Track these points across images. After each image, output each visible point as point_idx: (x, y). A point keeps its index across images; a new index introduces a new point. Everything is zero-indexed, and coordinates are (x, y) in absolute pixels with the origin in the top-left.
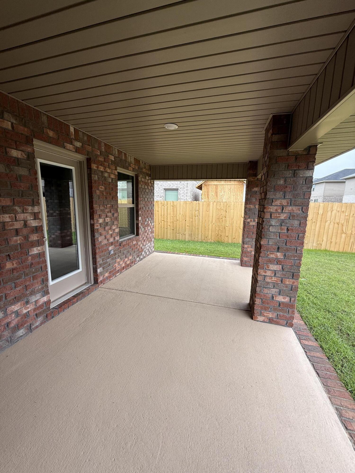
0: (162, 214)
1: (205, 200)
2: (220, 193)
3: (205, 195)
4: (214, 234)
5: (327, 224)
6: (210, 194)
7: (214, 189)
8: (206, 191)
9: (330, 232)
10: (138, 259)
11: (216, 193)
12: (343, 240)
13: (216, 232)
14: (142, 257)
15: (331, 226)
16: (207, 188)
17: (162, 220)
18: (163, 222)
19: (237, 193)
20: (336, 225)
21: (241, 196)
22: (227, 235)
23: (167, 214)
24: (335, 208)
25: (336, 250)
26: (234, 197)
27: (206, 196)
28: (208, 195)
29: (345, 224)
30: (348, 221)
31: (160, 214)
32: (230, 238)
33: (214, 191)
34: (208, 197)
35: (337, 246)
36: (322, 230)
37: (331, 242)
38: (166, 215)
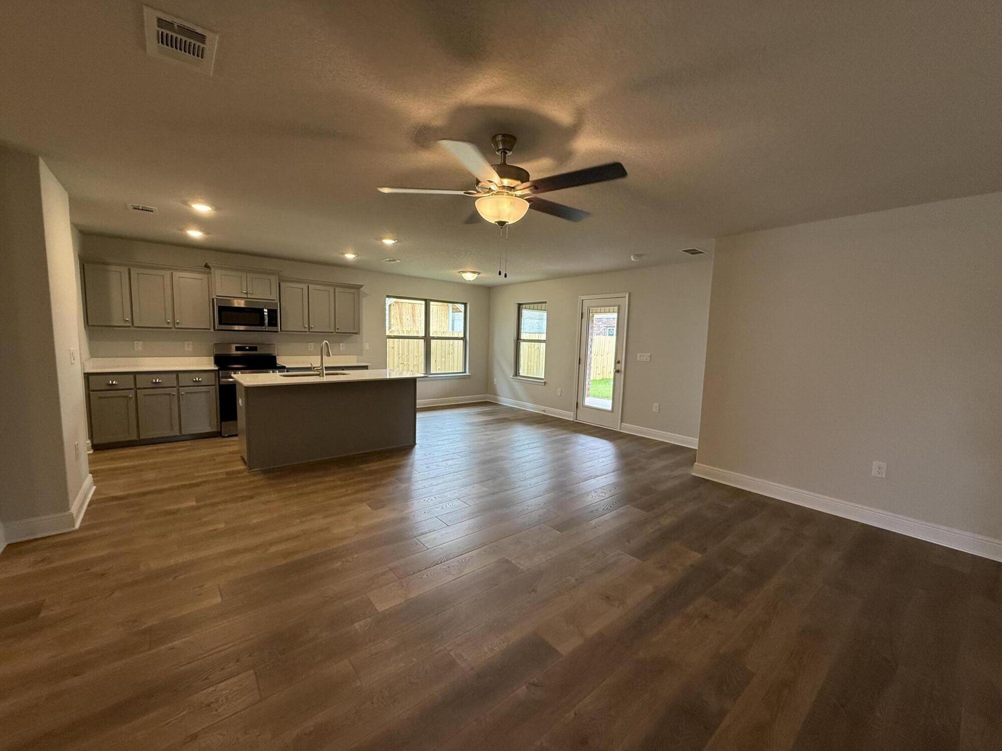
0: (401, 352)
1: (396, 327)
2: (418, 317)
3: (396, 319)
6: (404, 317)
7: (410, 311)
8: (398, 313)
11: (413, 316)
16: (399, 308)
17: (400, 362)
18: (400, 365)
19: (441, 318)
21: (446, 323)
23: (409, 353)
26: (438, 323)
27: (399, 321)
28: (401, 319)
31: (396, 353)
33: (410, 313)
34: (401, 323)
38: (406, 354)
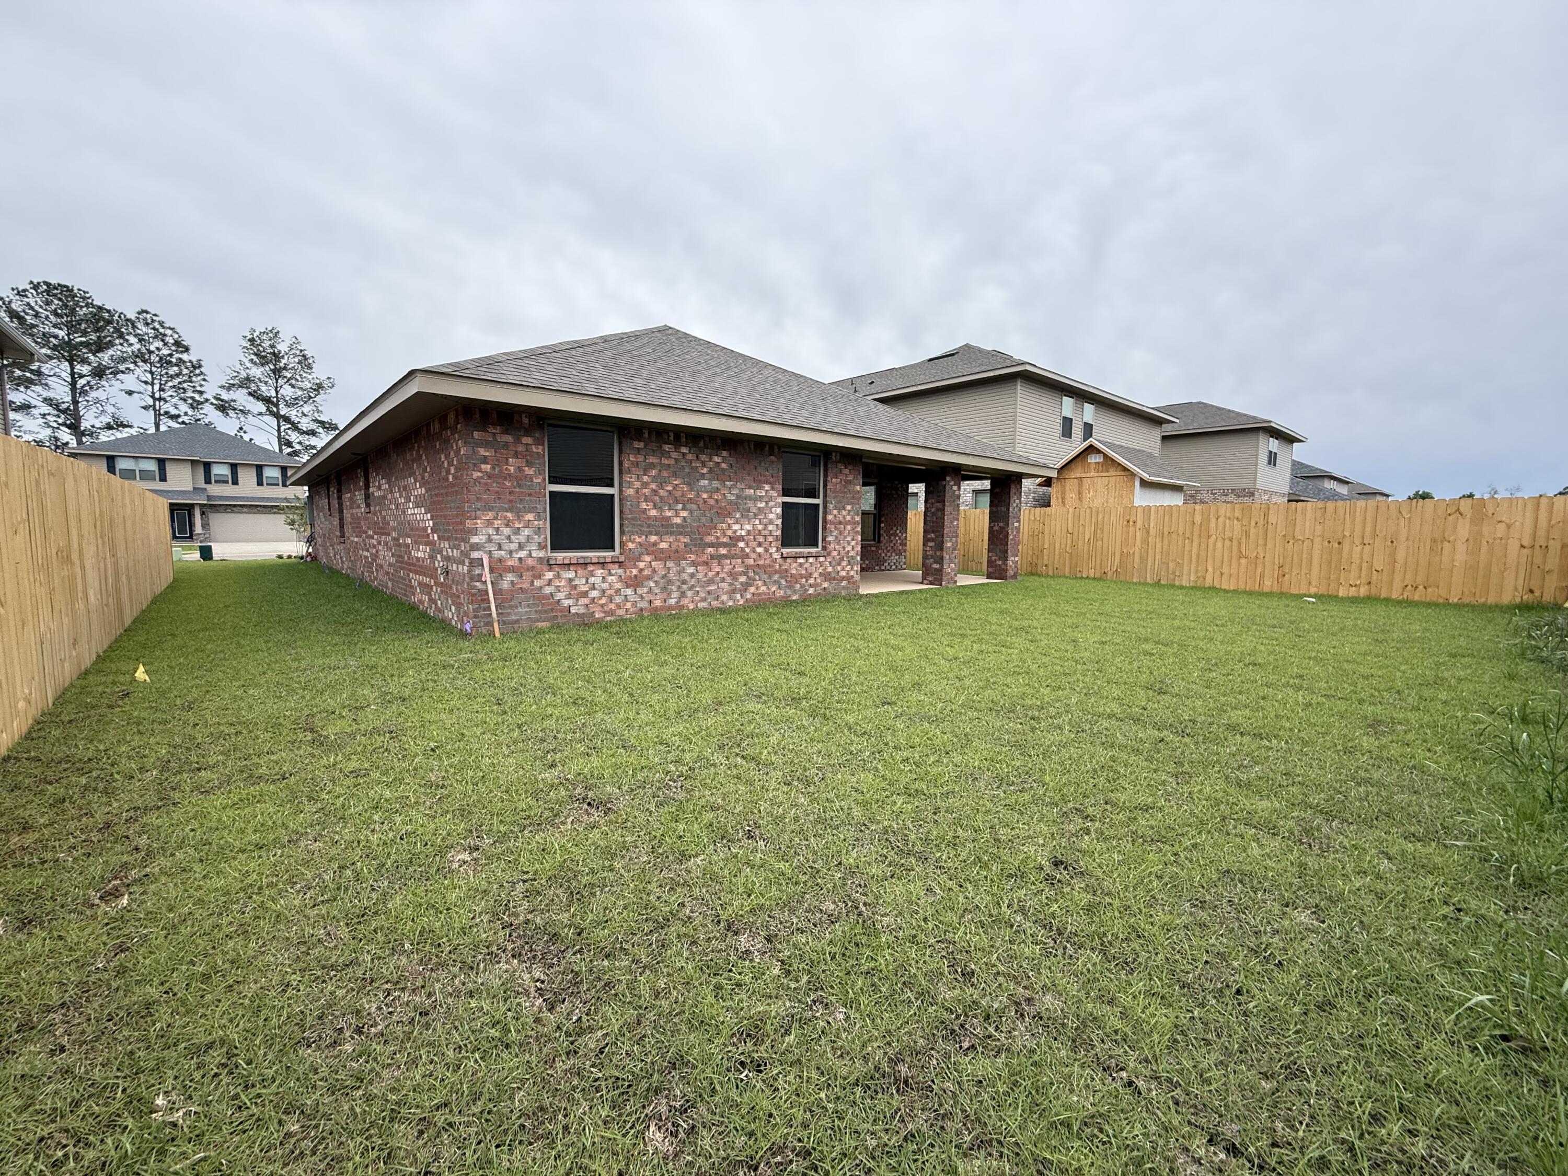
2: (1086, 494)
4: (1024, 561)
5: (1211, 541)
6: (1067, 496)
7: (1075, 487)
8: (1060, 490)
9: (1218, 554)
10: (877, 568)
11: (1079, 494)
12: (1242, 570)
13: (1030, 559)
14: (883, 568)
15: (1219, 545)
16: (1061, 485)
19: (1121, 492)
20: (1227, 543)
21: (1129, 498)
22: (1046, 562)
24: (1222, 512)
25: (1232, 588)
26: (1116, 499)
27: (1060, 500)
28: (1063, 498)
29: (1244, 540)
30: (1247, 534)
32: (1050, 568)
33: (1075, 490)
35: (1233, 580)
36: (1203, 553)
37: (1222, 574)
